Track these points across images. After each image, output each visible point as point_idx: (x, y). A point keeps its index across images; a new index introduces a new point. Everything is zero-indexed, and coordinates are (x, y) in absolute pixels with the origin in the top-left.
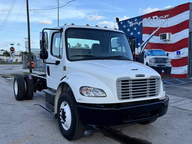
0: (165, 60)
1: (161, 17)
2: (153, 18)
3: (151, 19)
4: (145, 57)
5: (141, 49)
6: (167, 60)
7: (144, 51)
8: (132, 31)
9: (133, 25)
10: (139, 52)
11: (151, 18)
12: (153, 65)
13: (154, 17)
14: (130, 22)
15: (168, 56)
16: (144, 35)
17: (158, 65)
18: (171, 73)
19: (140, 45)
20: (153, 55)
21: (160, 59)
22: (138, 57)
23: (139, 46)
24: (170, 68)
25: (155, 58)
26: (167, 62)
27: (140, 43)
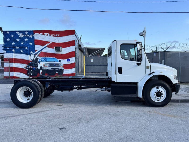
0: (58, 65)
1: (53, 35)
2: (45, 35)
3: (43, 35)
4: (38, 63)
5: (34, 57)
6: (60, 65)
7: (37, 58)
8: (22, 41)
9: (23, 37)
10: (32, 59)
11: (43, 34)
12: (47, 69)
13: (46, 34)
14: (19, 33)
15: (60, 62)
16: (36, 46)
17: (52, 69)
18: (64, 73)
19: (33, 53)
20: (47, 62)
21: (53, 64)
23: (32, 54)
24: (63, 70)
25: (49, 64)
26: (60, 66)
27: (32, 52)
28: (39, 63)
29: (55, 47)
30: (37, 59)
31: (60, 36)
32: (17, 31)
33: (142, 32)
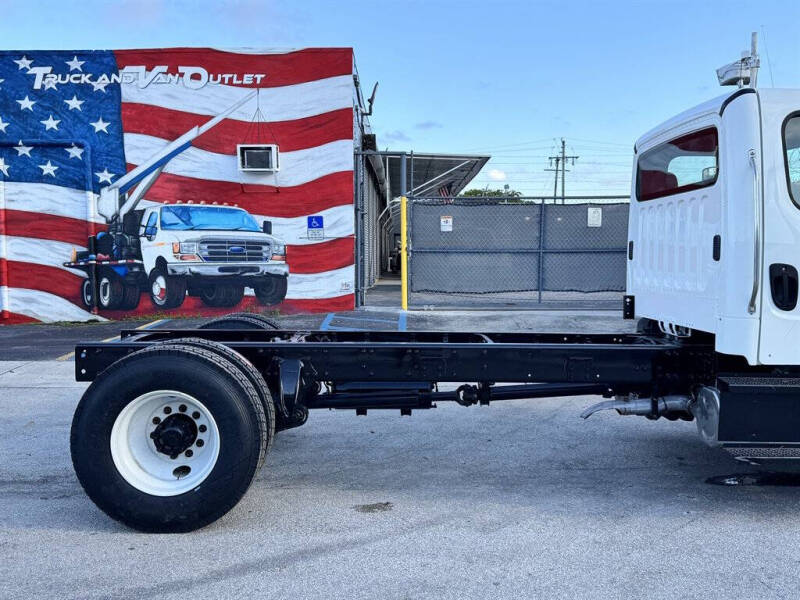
0: (255, 249)
1: (227, 77)
2: (182, 75)
3: (170, 75)
4: (145, 235)
5: (122, 202)
6: (265, 248)
7: (139, 207)
8: (48, 109)
9: (58, 85)
10: (110, 214)
11: (173, 71)
12: (194, 269)
13: (188, 71)
14: (31, 66)
15: (270, 233)
16: (129, 139)
17: (221, 270)
18: (287, 297)
19: (114, 179)
20: (192, 229)
21: (229, 242)
22: (100, 234)
23: (106, 184)
24: (282, 280)
25: (204, 242)
26: (265, 255)
27: (110, 172)
28: (150, 234)
29: (239, 147)
30: (135, 216)
31: (265, 84)
32: (19, 54)
33: (731, 62)
